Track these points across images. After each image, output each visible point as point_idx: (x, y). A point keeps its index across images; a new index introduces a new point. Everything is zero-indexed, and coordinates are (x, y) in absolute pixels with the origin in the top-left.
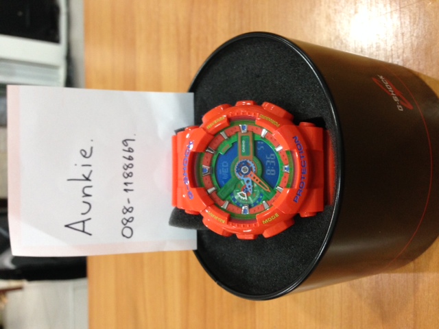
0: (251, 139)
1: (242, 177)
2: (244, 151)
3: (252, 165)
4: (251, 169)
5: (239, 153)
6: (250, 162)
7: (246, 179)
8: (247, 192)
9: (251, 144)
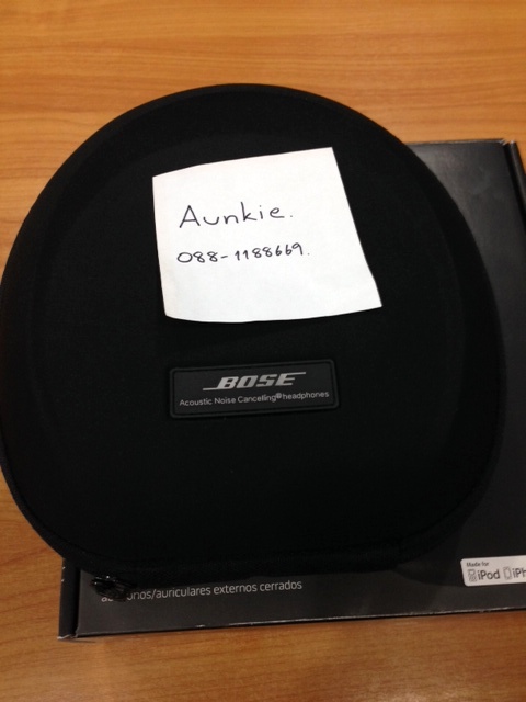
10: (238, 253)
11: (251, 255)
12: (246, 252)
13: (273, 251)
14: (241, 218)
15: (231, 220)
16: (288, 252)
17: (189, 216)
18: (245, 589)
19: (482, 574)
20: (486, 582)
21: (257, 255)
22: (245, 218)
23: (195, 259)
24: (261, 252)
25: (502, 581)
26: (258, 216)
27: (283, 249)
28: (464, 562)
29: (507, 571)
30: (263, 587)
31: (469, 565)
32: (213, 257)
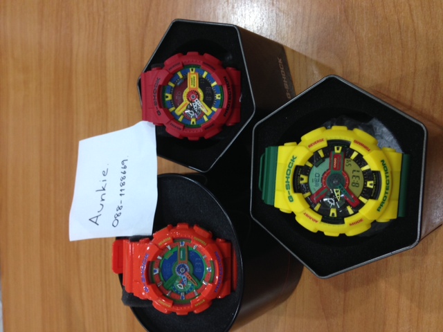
0: (186, 249)
1: (180, 275)
2: (181, 257)
3: (187, 267)
4: (186, 270)
5: (178, 259)
6: (186, 265)
7: (182, 276)
8: (183, 284)
9: (186, 253)
10: (121, 195)
11: (123, 188)
12: (121, 190)
13: (123, 175)
14: (103, 192)
15: (103, 197)
16: (125, 167)
22: (104, 189)
23: (118, 218)
24: (123, 182)
26: (105, 183)
32: (120, 208)
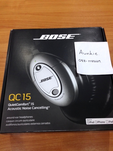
10: (89, 61)
11: (91, 61)
12: (90, 61)
13: (95, 61)
14: (90, 54)
15: (88, 54)
16: (98, 62)
17: (81, 52)
18: (38, 124)
19: (90, 122)
20: (91, 124)
21: (92, 62)
22: (91, 54)
23: (82, 61)
24: (93, 61)
25: (95, 124)
26: (93, 54)
27: (97, 61)
28: (86, 119)
29: (96, 122)
30: (42, 124)
31: (87, 120)
32: (85, 61)
